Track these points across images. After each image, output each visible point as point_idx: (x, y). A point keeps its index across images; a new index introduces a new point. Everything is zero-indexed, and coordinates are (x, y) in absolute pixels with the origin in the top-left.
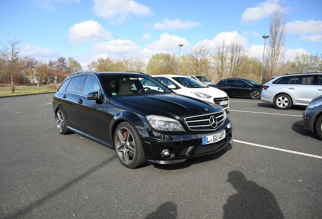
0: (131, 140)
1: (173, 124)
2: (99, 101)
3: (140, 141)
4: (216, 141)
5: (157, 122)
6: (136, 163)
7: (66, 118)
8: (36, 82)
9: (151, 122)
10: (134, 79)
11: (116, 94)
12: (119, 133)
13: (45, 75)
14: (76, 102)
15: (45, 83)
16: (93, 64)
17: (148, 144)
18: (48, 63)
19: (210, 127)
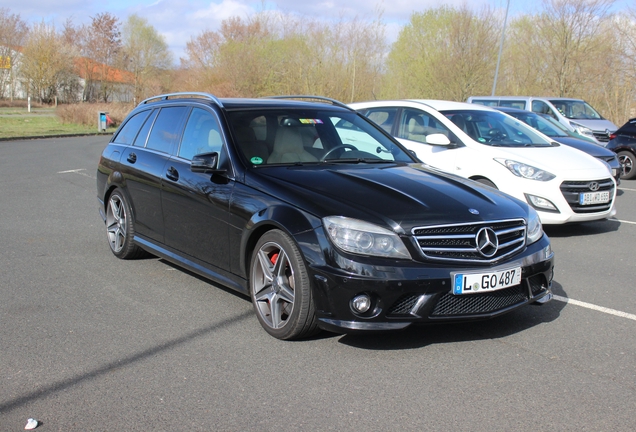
0: (287, 273)
1: (385, 240)
2: (219, 177)
3: (306, 275)
4: (490, 289)
5: (347, 233)
6: (295, 325)
7: (134, 214)
8: (20, 94)
9: (333, 234)
10: (310, 121)
11: (260, 161)
12: (262, 255)
13: (50, 73)
14: (162, 174)
15: (48, 101)
16: (207, 40)
17: (321, 282)
18: (60, 31)
19: (477, 255)
